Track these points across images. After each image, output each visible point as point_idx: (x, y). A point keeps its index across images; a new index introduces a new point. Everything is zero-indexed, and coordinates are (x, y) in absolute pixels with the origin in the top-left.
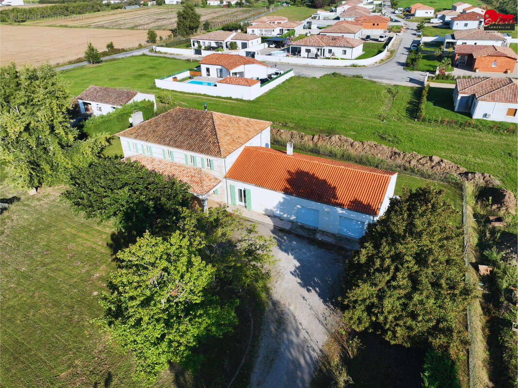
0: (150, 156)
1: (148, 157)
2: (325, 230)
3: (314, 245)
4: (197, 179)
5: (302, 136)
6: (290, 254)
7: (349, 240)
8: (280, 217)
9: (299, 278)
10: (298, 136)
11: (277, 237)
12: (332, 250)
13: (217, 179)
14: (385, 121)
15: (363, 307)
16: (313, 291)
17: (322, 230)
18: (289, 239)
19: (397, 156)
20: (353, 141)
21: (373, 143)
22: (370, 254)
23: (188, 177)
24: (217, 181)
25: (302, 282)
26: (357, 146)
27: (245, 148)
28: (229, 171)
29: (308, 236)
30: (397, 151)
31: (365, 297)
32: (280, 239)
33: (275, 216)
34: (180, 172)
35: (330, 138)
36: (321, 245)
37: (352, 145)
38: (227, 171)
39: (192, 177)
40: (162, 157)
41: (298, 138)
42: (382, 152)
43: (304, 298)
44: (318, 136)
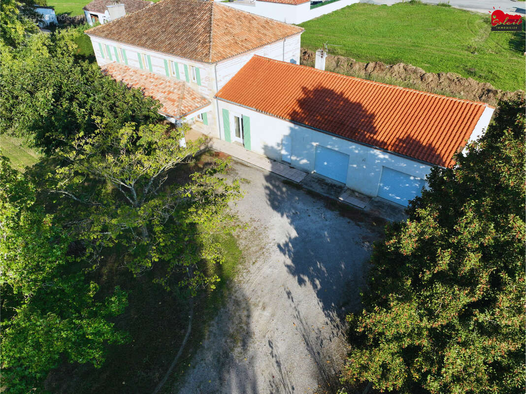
0: (125, 65)
1: (123, 65)
2: (357, 189)
3: (333, 210)
4: (174, 97)
5: (351, 64)
6: (285, 216)
7: (393, 208)
8: (290, 164)
9: (290, 256)
10: (346, 64)
11: (271, 187)
12: (362, 222)
13: (204, 99)
14: (476, 53)
15: (394, 347)
16: (308, 283)
17: (352, 189)
18: (289, 192)
19: (491, 94)
20: (424, 72)
21: (454, 76)
22: (427, 237)
23: (165, 92)
24: (205, 102)
25: (292, 265)
26: (430, 80)
27: (253, 58)
28: (224, 88)
29: (328, 195)
30: (493, 88)
31: (402, 331)
32: (275, 190)
33: (283, 161)
34: (156, 86)
35: (391, 67)
36: (346, 211)
37: (422, 77)
38: (220, 88)
39: (170, 92)
40: (138, 65)
41: (346, 66)
42: (467, 89)
43: (289, 293)
44: (374, 63)
